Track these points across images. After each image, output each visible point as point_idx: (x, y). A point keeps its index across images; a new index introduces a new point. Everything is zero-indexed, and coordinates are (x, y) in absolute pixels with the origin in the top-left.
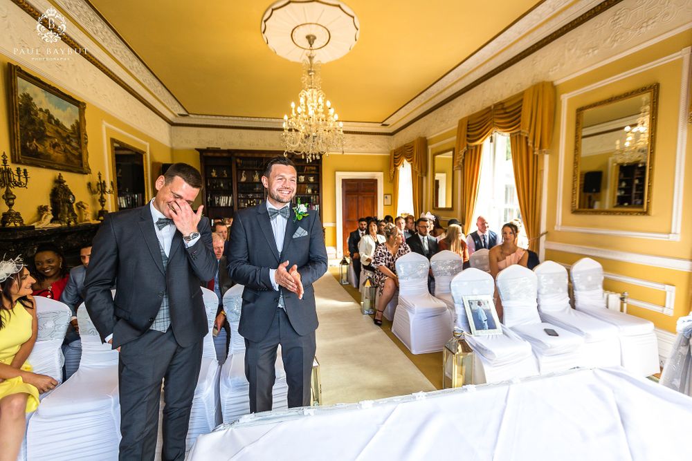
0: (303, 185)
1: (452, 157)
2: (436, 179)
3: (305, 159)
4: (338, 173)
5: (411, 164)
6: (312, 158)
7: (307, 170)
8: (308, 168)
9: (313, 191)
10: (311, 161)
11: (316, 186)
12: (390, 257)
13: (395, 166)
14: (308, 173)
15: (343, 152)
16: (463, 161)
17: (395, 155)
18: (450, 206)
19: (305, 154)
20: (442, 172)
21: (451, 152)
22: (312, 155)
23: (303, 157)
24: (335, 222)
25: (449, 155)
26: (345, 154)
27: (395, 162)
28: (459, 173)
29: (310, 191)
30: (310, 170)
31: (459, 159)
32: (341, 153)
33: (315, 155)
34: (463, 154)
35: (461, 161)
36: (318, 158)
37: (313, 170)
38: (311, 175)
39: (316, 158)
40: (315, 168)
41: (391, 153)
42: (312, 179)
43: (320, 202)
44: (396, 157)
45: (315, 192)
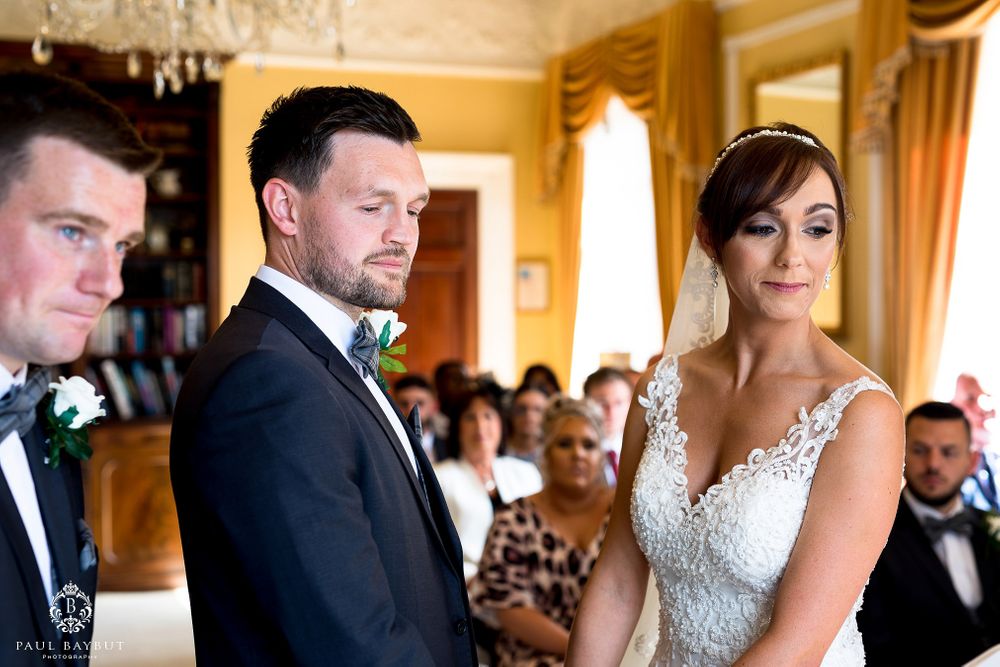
12: (559, 556)
16: (895, 110)
17: (568, 77)
18: (830, 316)
28: (873, 169)
35: (884, 110)
37: (174, 140)
38: (169, 162)
41: (549, 70)
42: (169, 184)
43: (207, 295)
44: (573, 87)
45: (187, 245)
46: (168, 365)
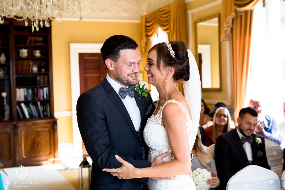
0: (26, 62)
1: (217, 25)
2: (199, 51)
3: (30, 27)
4: (73, 46)
5: (168, 33)
6: (39, 25)
7: (30, 41)
8: (33, 39)
9: (39, 69)
10: (38, 29)
11: (45, 63)
13: (148, 36)
14: (33, 44)
15: (81, 18)
16: (232, 29)
17: (146, 22)
18: (217, 86)
19: (29, 21)
20: (206, 43)
21: (216, 19)
22: (39, 21)
23: (26, 24)
24: (71, 110)
25: (214, 23)
26: (83, 20)
27: (146, 31)
28: (227, 45)
29: (35, 69)
30: (36, 42)
31: (227, 28)
32: (78, 20)
33: (44, 22)
34: (231, 21)
35: (229, 30)
36: (47, 25)
37: (40, 42)
38: (37, 48)
39: (44, 26)
40: (41, 39)
41: (141, 19)
42: (38, 54)
43: (49, 84)
44: (148, 24)
45: (43, 70)
46: (39, 103)
